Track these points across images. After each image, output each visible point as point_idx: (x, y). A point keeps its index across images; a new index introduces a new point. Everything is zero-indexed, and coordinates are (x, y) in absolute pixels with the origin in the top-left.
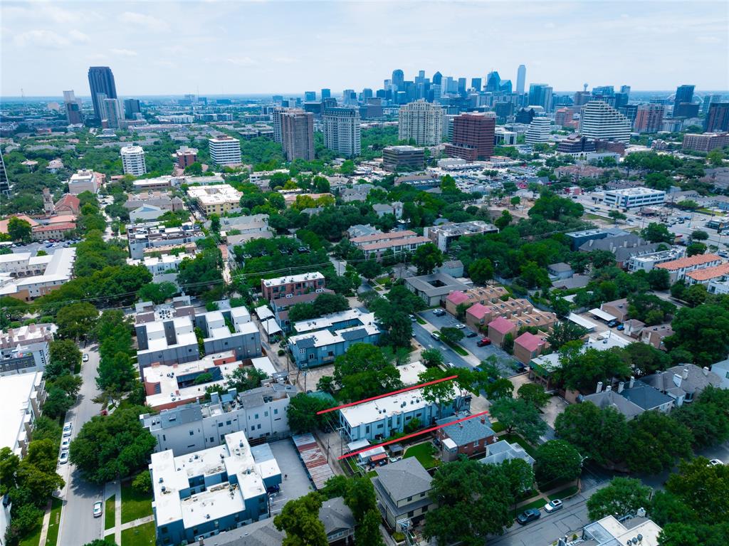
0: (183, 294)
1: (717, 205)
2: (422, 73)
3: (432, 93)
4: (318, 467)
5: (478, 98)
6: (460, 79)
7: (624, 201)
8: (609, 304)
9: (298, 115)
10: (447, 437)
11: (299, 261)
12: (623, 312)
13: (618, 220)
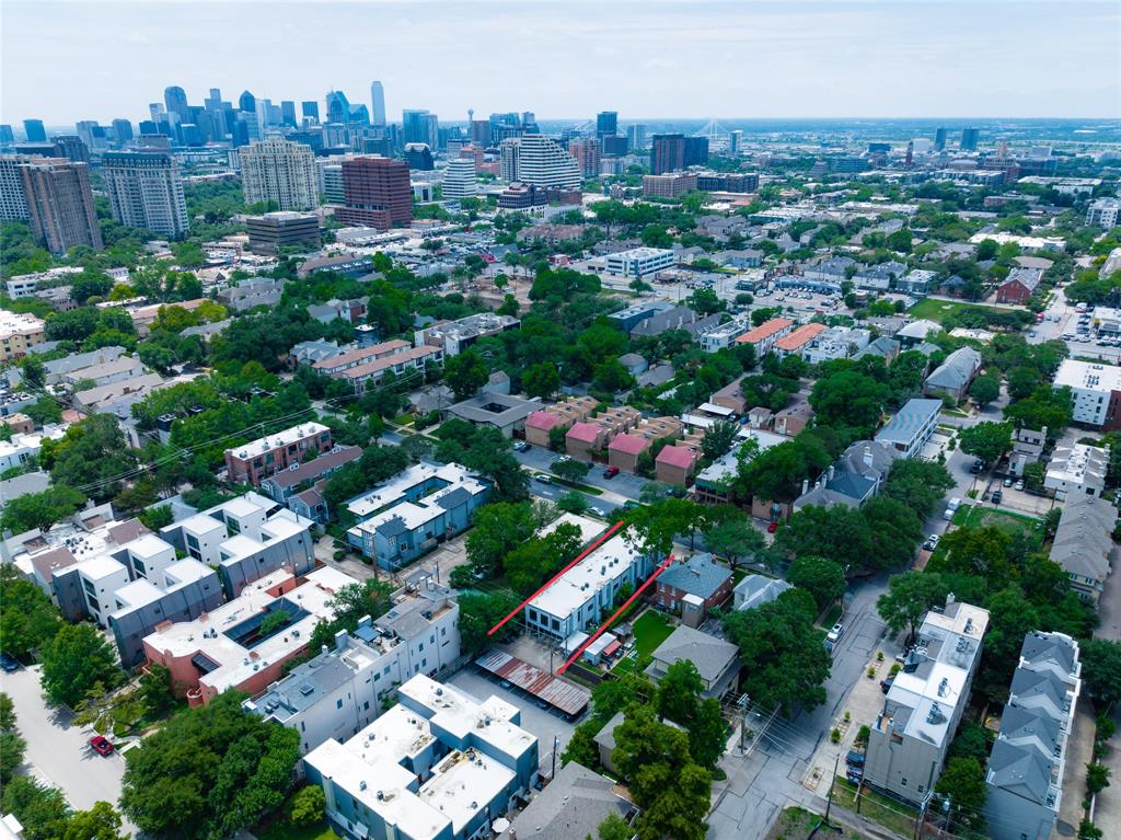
0: (91, 503)
1: (730, 261)
2: (215, 92)
3: (243, 125)
4: (548, 687)
5: (325, 132)
6: (283, 103)
7: (633, 266)
8: (717, 394)
9: (57, 168)
10: (686, 593)
11: (264, 411)
12: (741, 402)
13: (642, 293)
